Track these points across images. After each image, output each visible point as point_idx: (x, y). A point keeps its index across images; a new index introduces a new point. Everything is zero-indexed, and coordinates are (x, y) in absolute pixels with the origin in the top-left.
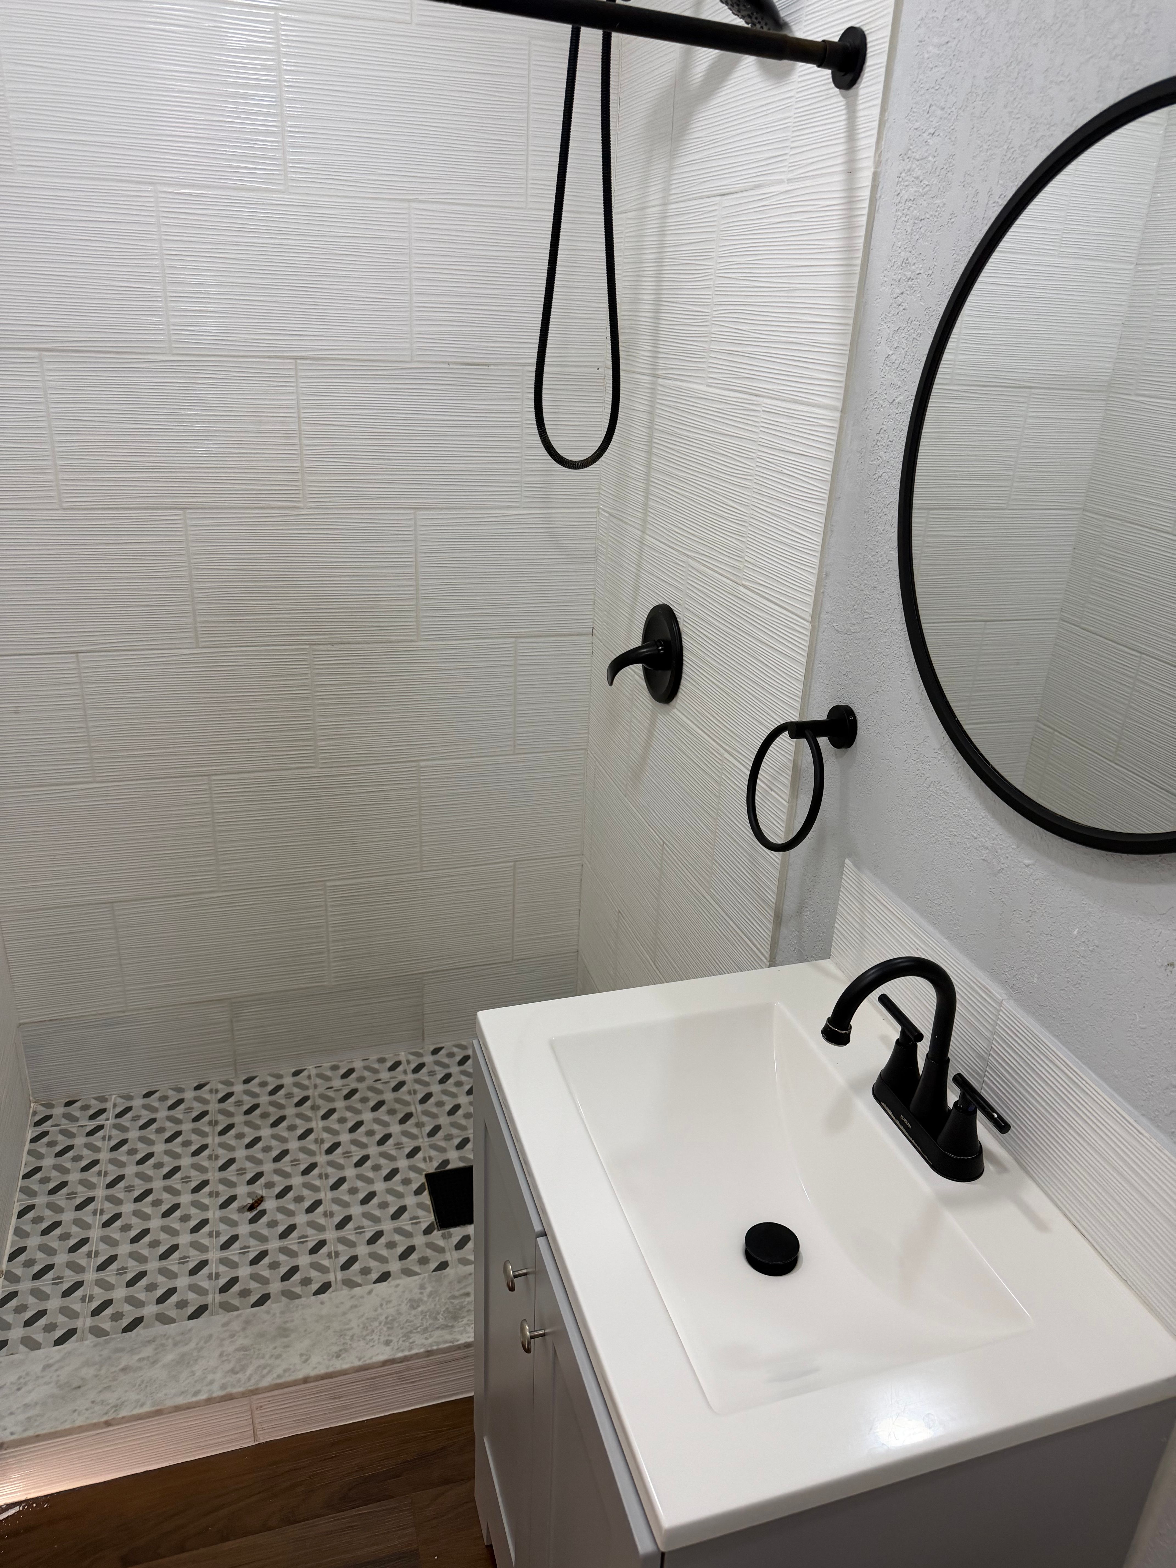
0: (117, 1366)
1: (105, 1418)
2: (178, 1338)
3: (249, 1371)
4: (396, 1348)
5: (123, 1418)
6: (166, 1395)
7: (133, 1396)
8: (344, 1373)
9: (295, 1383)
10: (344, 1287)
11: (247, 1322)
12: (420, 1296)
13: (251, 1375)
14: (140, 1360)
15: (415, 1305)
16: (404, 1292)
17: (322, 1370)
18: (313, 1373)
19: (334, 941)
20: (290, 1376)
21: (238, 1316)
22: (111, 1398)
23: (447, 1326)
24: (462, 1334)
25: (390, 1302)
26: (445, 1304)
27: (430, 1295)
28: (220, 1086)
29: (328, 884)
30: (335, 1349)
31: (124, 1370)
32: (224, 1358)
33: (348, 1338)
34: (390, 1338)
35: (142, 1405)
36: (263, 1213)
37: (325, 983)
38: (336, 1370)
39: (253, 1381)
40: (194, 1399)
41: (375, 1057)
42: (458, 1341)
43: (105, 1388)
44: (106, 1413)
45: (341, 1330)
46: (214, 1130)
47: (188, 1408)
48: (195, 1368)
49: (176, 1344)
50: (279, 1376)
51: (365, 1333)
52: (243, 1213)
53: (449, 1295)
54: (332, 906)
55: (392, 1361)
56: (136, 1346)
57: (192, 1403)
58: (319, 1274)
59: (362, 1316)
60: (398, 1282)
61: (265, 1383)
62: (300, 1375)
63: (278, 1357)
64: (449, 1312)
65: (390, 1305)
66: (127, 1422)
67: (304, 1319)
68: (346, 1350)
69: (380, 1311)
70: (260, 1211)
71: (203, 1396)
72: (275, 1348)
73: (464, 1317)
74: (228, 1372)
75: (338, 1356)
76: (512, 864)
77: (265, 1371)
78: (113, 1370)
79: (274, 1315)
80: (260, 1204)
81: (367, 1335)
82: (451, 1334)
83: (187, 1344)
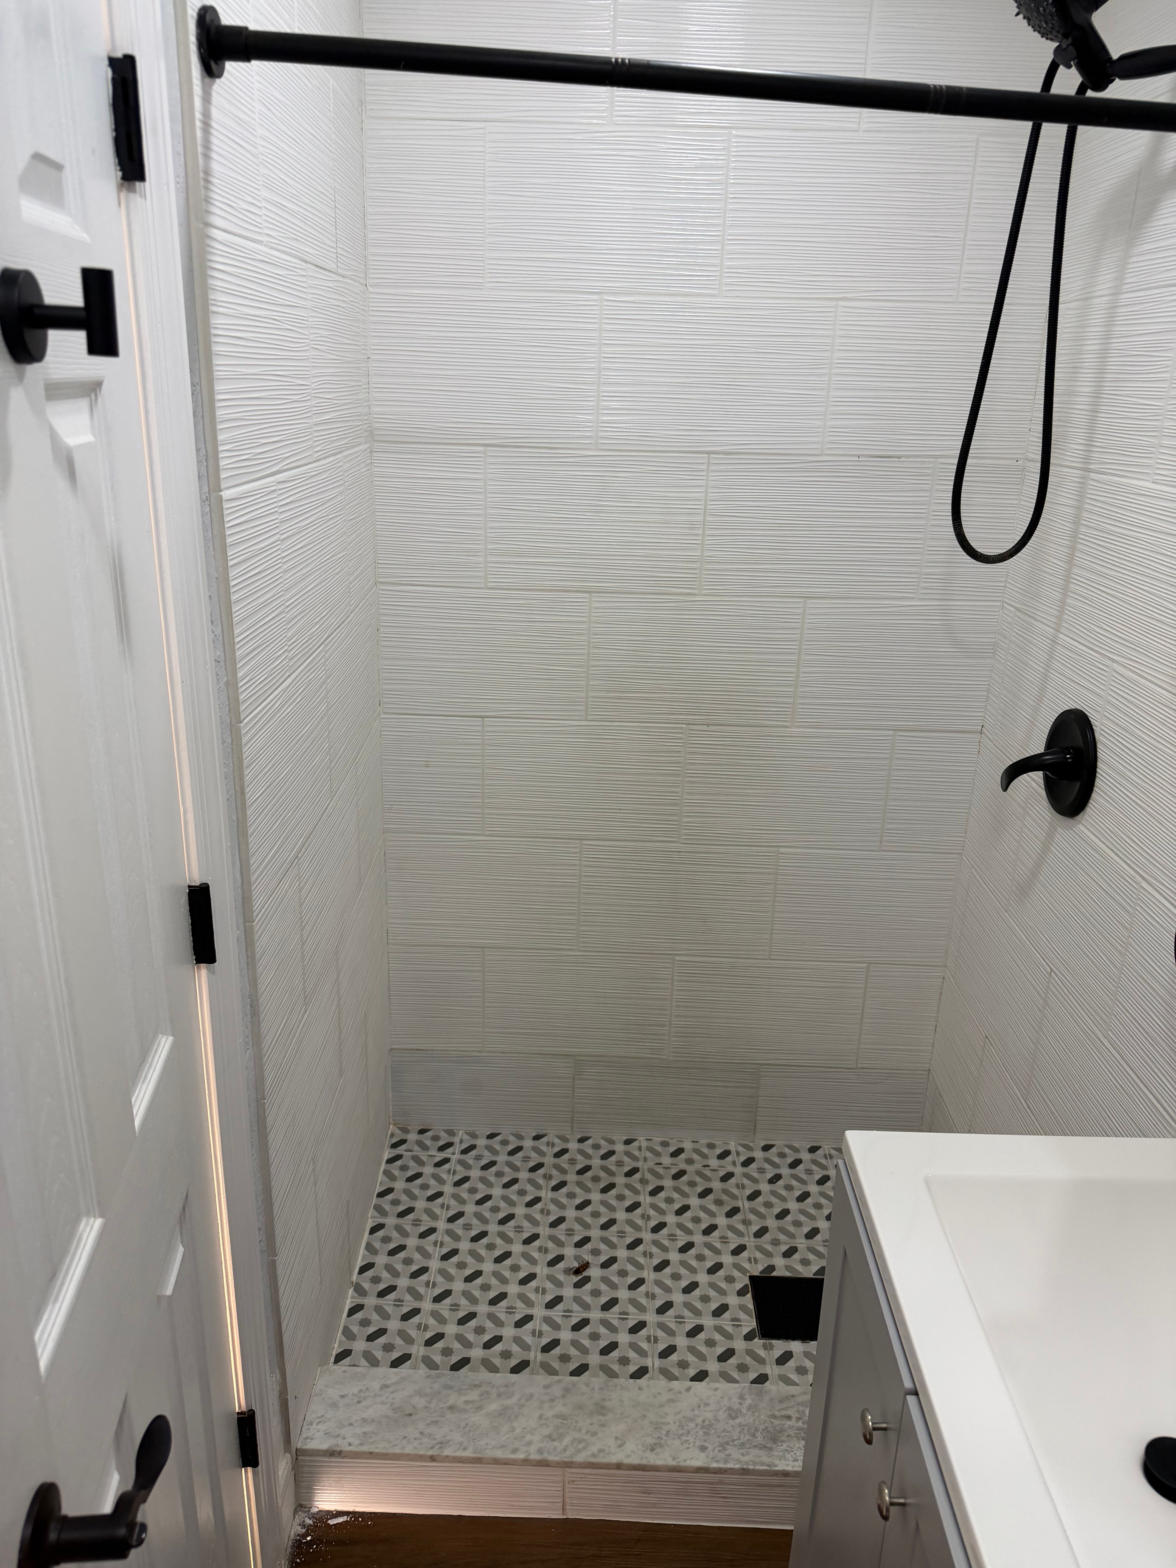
0: (445, 1403)
1: (430, 1453)
2: (502, 1390)
3: (567, 1441)
4: (711, 1456)
5: (447, 1456)
6: (487, 1444)
7: (457, 1437)
8: (656, 1469)
9: (608, 1466)
10: (661, 1377)
11: (567, 1390)
12: (738, 1406)
13: (567, 1446)
14: (466, 1402)
15: (733, 1415)
16: (722, 1398)
17: (635, 1460)
18: (627, 1461)
19: (677, 1016)
20: (603, 1457)
21: (560, 1381)
22: (439, 1433)
23: (765, 1447)
24: (780, 1460)
25: (708, 1404)
26: (765, 1422)
27: (749, 1408)
28: (557, 1141)
29: (678, 958)
30: (650, 1441)
31: (451, 1408)
32: (543, 1422)
33: (664, 1432)
34: (706, 1444)
35: (465, 1449)
36: (587, 1279)
37: (663, 1057)
38: (649, 1464)
39: (568, 1453)
40: (513, 1456)
41: (704, 1141)
42: (776, 1466)
43: (433, 1422)
44: (432, 1448)
45: (657, 1423)
46: (547, 1184)
47: (506, 1464)
48: (515, 1425)
49: (499, 1395)
50: (594, 1455)
51: (681, 1432)
52: (569, 1275)
53: (769, 1413)
54: (680, 981)
55: (706, 1470)
56: (463, 1387)
57: (510, 1459)
58: (637, 1356)
59: (680, 1413)
60: (717, 1385)
61: (580, 1458)
62: (614, 1459)
63: (594, 1434)
64: (768, 1432)
65: (708, 1409)
66: (450, 1462)
67: (622, 1401)
68: (661, 1446)
69: (696, 1412)
70: (584, 1277)
71: (521, 1456)
72: (591, 1424)
73: (783, 1441)
74: (545, 1437)
75: (652, 1450)
76: (866, 965)
77: (581, 1446)
78: (442, 1405)
79: (593, 1389)
80: (585, 1270)
81: (683, 1434)
82: (769, 1457)
83: (509, 1398)
